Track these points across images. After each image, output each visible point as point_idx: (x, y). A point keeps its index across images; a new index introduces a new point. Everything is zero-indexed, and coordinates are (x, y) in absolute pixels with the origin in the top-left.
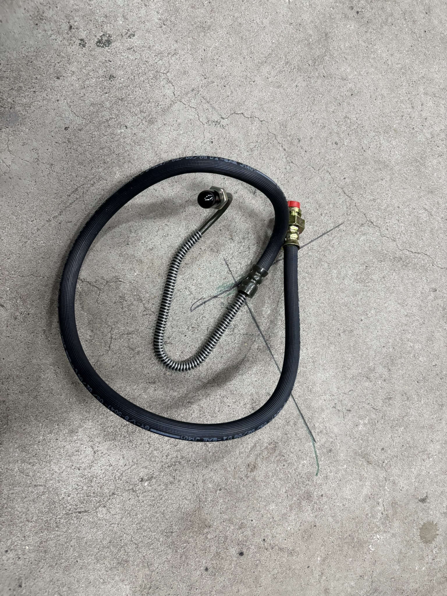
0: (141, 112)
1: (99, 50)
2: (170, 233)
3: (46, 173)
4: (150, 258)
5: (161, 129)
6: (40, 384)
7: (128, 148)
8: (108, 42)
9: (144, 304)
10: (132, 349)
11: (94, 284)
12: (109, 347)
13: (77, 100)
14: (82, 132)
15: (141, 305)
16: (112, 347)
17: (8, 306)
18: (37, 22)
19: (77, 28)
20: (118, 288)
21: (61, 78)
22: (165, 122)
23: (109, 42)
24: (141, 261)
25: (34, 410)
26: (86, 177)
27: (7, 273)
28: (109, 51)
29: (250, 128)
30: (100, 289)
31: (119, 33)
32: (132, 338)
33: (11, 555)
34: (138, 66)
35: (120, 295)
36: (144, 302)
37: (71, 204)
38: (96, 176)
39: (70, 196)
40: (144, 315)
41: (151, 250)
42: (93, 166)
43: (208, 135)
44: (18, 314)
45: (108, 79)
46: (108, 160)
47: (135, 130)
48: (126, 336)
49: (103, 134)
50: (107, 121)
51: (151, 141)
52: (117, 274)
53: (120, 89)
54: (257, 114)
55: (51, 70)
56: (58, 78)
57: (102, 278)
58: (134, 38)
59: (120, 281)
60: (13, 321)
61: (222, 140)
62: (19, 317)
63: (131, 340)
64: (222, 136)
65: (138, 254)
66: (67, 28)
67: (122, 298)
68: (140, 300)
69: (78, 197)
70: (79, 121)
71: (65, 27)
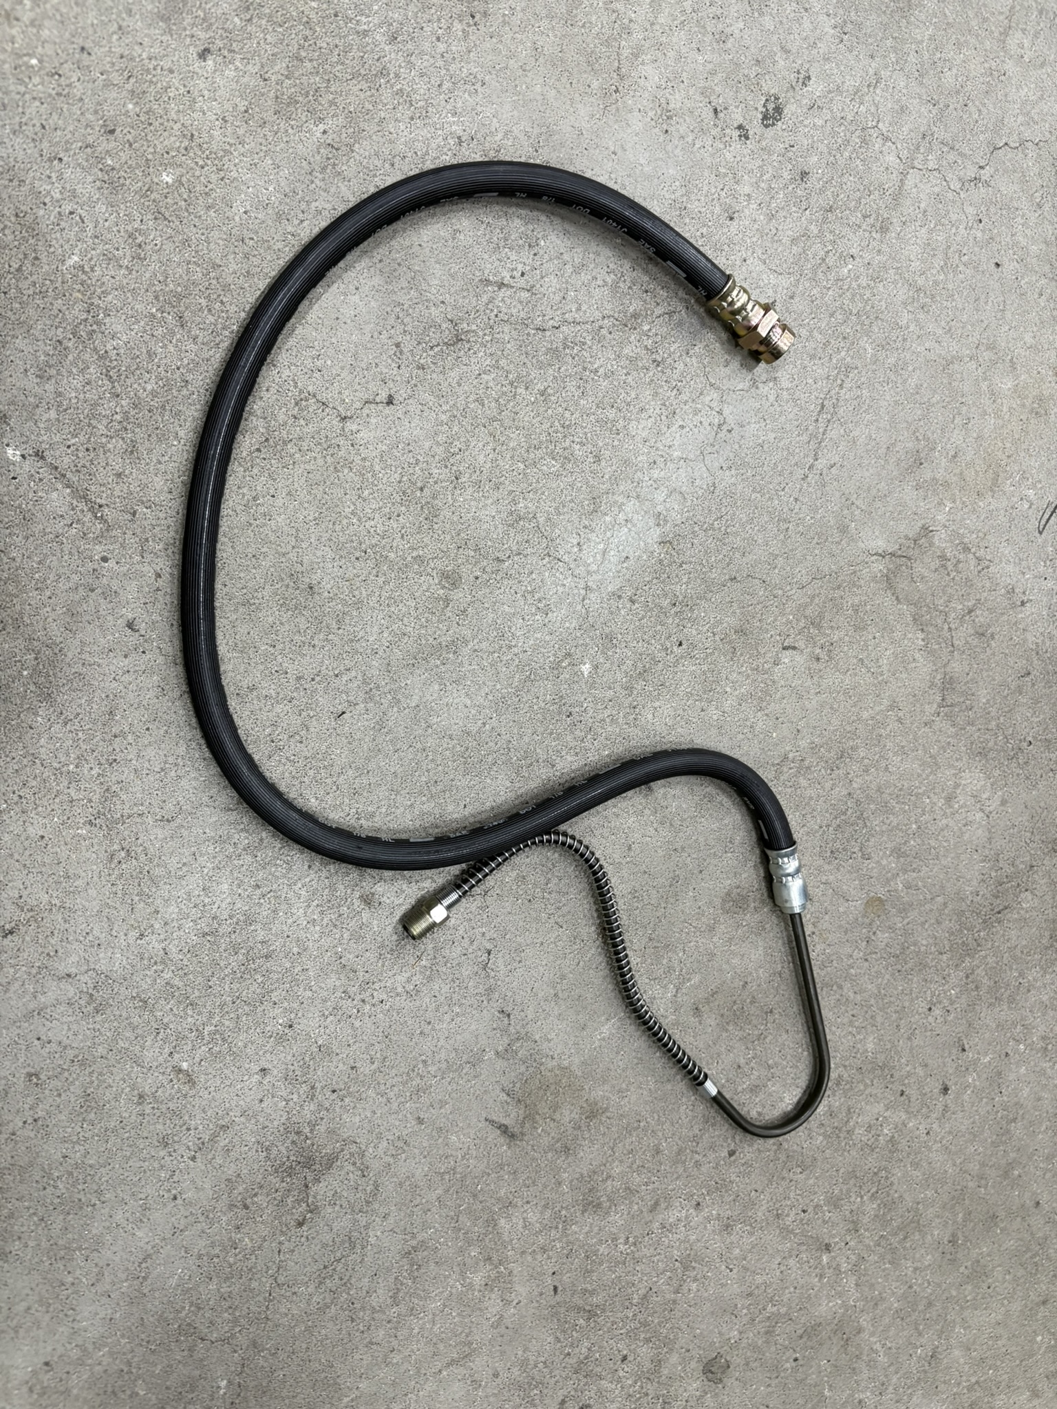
0: (865, 217)
1: (770, 132)
2: (971, 416)
3: (772, 398)
4: (957, 471)
5: (902, 234)
6: (885, 746)
7: (868, 294)
8: (778, 112)
9: (974, 554)
10: (983, 635)
11: (899, 553)
12: (953, 646)
13: (770, 245)
14: (797, 299)
15: (971, 556)
16: (956, 643)
17: (801, 644)
18: (665, 127)
19: (726, 109)
20: (931, 544)
21: (736, 215)
22: (904, 219)
23: (778, 110)
24: (947, 485)
25: (892, 789)
26: (828, 378)
27: (780, 592)
28: (784, 127)
29: (1025, 165)
30: (909, 559)
31: (787, 85)
32: (977, 617)
33: (937, 1012)
34: (834, 134)
35: (939, 554)
36: (973, 550)
37: (824, 434)
38: (840, 368)
39: (817, 420)
40: (979, 572)
41: (955, 457)
42: (830, 352)
43: (970, 210)
44: (818, 651)
45: (800, 182)
46: (848, 331)
47: (867, 256)
48: (967, 618)
49: (825, 287)
50: (824, 260)
51: (896, 265)
52: (923, 522)
53: (822, 191)
54: (1027, 135)
55: (717, 210)
56: (731, 219)
57: (907, 538)
58: (811, 82)
59: (932, 531)
60: (815, 665)
61: (992, 210)
62: (821, 656)
63: (977, 620)
64: (991, 202)
65: (940, 474)
66: (712, 114)
67: (943, 557)
68: (966, 549)
69: (829, 416)
70: (785, 282)
71: (708, 114)
